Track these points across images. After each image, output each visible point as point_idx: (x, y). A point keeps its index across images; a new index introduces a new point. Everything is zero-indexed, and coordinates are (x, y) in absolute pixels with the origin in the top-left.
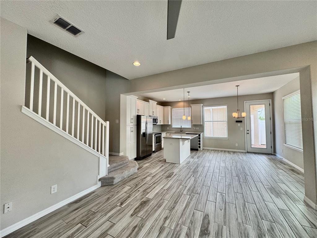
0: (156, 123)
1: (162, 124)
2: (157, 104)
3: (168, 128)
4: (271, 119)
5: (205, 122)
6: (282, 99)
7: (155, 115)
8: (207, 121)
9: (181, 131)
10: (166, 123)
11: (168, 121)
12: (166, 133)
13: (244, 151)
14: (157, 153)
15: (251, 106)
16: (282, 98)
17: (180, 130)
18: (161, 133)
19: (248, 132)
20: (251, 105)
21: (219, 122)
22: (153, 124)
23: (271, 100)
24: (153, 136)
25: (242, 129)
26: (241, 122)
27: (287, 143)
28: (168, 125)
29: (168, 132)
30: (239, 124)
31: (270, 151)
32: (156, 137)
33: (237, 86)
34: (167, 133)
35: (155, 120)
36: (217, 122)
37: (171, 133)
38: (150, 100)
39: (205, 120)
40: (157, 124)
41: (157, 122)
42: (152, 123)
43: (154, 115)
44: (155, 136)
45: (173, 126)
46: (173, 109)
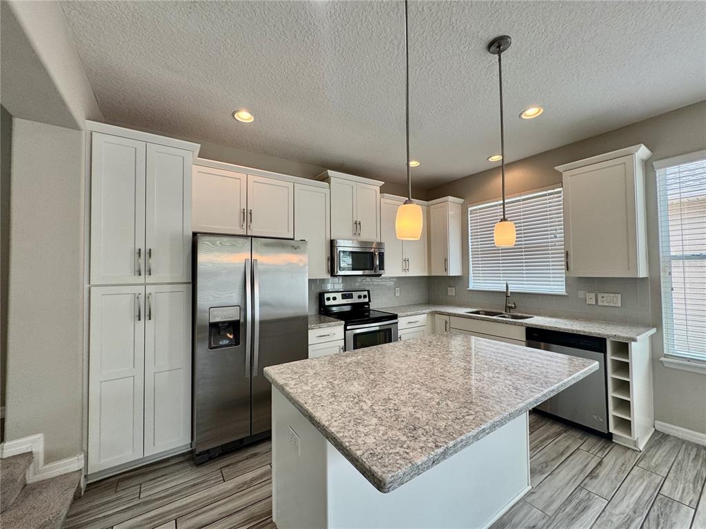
0: (371, 273)
1: (417, 270)
3: (452, 292)
9: (508, 308)
11: (446, 260)
12: (429, 313)
28: (451, 280)
38: (330, 172)
40: (384, 274)
41: (382, 267)
43: (359, 238)
44: (345, 329)
45: (476, 283)
46: (470, 209)
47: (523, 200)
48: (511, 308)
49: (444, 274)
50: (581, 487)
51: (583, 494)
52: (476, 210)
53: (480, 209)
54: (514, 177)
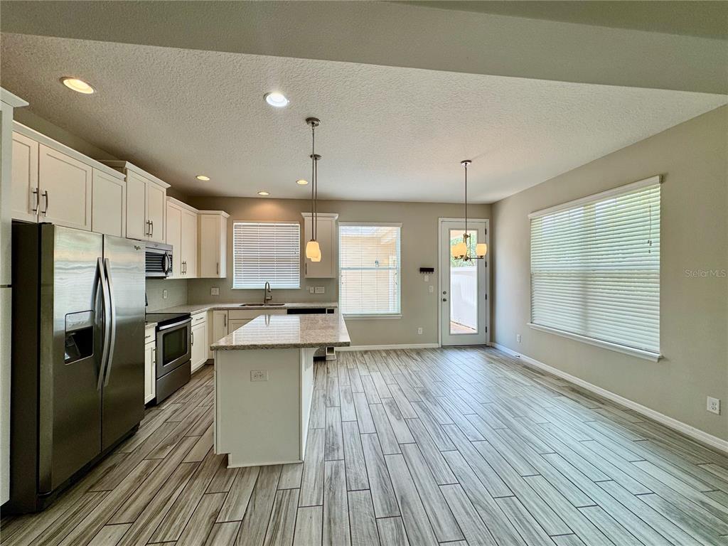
0: (163, 274)
1: (190, 274)
2: (170, 193)
3: (215, 292)
4: (488, 265)
5: (343, 271)
6: (528, 218)
7: (157, 237)
8: (349, 269)
9: (266, 301)
10: (207, 273)
11: (218, 264)
12: (209, 311)
13: (435, 345)
14: (168, 408)
15: (451, 231)
16: (529, 216)
17: (261, 297)
18: (188, 316)
19: (444, 296)
20: (453, 229)
21: (364, 271)
22: (147, 278)
23: (488, 221)
24: (150, 332)
25: (432, 289)
26: (431, 270)
27: (534, 322)
28: (216, 282)
29: (216, 306)
30: (427, 276)
31: (483, 339)
32: (165, 336)
33: (466, 162)
34: (215, 309)
35: (158, 261)
36: (360, 271)
37: (228, 309)
38: (128, 165)
39: (342, 264)
40: (171, 276)
41: (170, 270)
42: (144, 274)
43: (151, 239)
44: (157, 330)
45: (237, 285)
46: (234, 224)
47: (277, 226)
48: (268, 300)
49: (216, 277)
50: (328, 378)
51: (330, 379)
52: (240, 226)
53: (244, 226)
54: (268, 208)
